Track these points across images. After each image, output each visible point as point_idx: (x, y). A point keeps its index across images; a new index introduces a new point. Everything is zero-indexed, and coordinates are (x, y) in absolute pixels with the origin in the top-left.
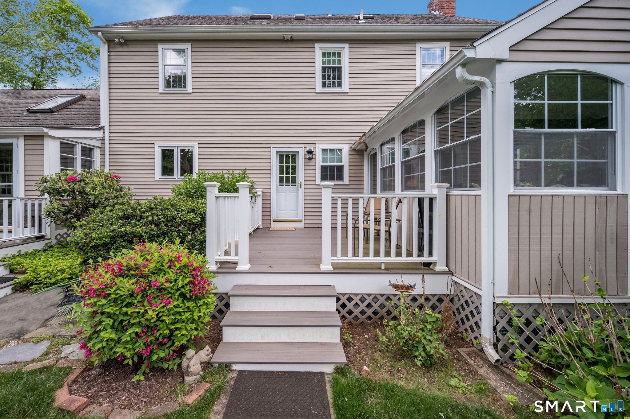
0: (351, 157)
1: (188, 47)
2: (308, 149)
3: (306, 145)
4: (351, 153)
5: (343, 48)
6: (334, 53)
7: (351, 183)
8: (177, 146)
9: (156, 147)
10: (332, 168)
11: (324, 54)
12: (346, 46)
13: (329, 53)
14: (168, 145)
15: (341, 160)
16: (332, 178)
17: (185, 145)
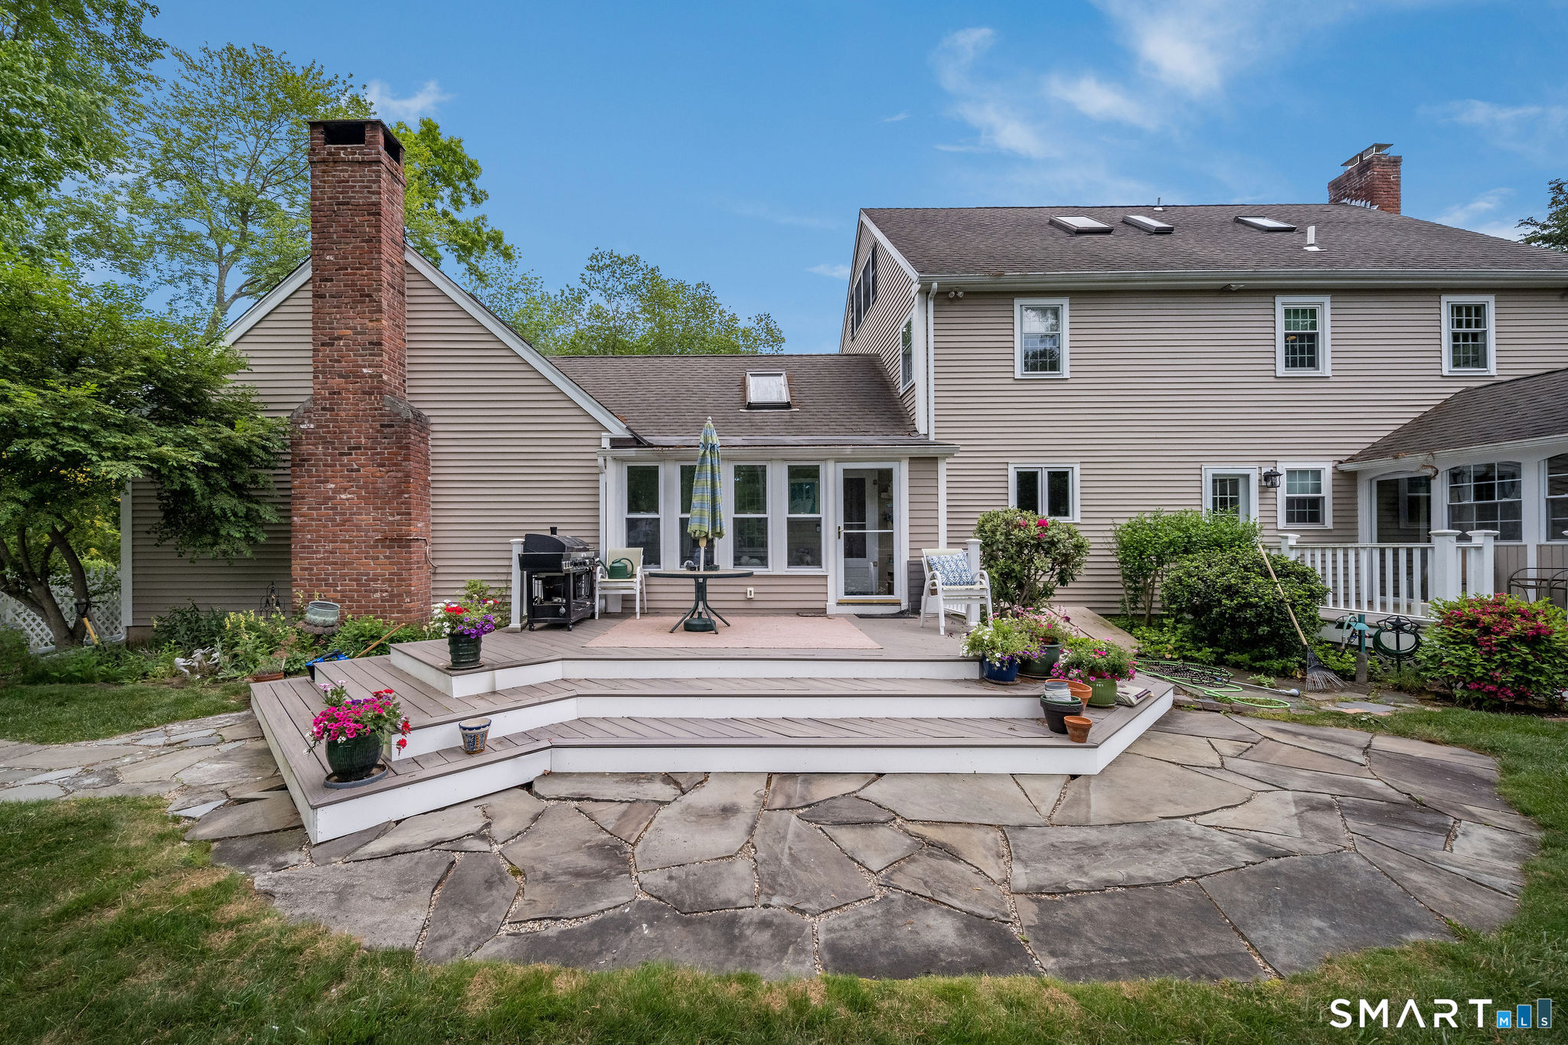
0: (1336, 483)
1: (1064, 303)
2: (1264, 471)
3: (1260, 464)
4: (1337, 477)
5: (1322, 304)
6: (1304, 311)
7: (1338, 526)
8: (1043, 466)
9: (1011, 468)
10: (1301, 502)
11: (1287, 312)
12: (1326, 300)
13: (1296, 311)
14: (1028, 465)
15: (1318, 489)
16: (1301, 519)
17: (1059, 465)
